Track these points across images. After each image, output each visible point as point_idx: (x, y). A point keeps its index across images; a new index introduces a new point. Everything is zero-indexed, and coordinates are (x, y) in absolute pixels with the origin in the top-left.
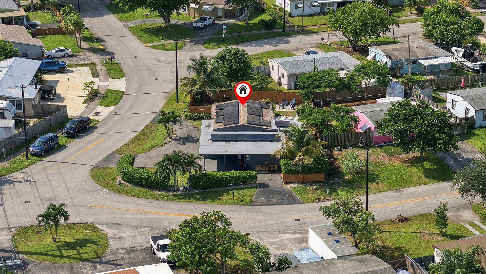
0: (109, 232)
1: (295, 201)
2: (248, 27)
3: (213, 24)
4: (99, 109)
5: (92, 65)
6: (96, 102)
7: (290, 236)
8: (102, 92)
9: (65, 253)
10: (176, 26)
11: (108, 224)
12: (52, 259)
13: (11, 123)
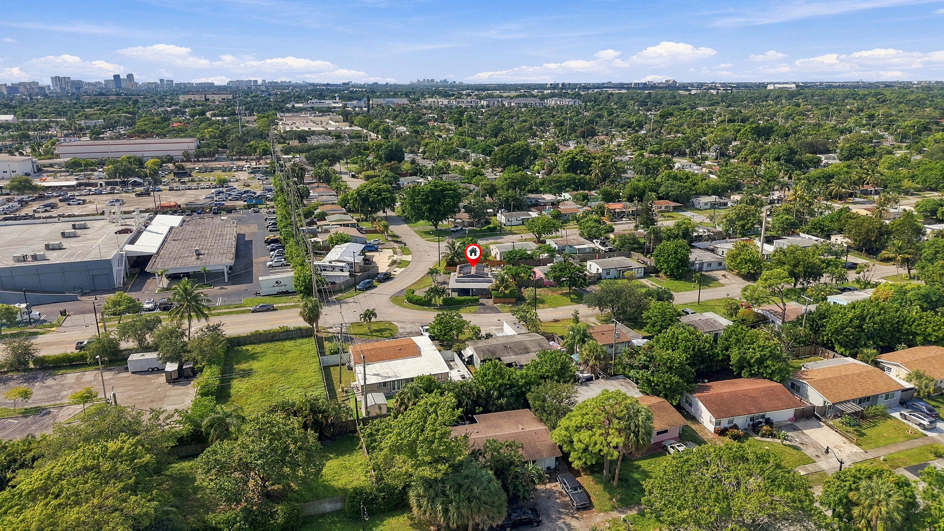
0: (399, 325)
1: (498, 312)
2: (480, 231)
3: (462, 229)
4: (396, 269)
5: (394, 249)
6: (395, 266)
7: (495, 328)
8: (398, 261)
9: (374, 334)
10: (441, 230)
11: (398, 322)
12: (367, 337)
13: (347, 274)
